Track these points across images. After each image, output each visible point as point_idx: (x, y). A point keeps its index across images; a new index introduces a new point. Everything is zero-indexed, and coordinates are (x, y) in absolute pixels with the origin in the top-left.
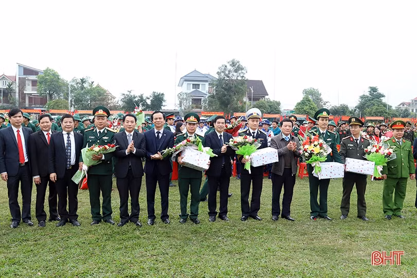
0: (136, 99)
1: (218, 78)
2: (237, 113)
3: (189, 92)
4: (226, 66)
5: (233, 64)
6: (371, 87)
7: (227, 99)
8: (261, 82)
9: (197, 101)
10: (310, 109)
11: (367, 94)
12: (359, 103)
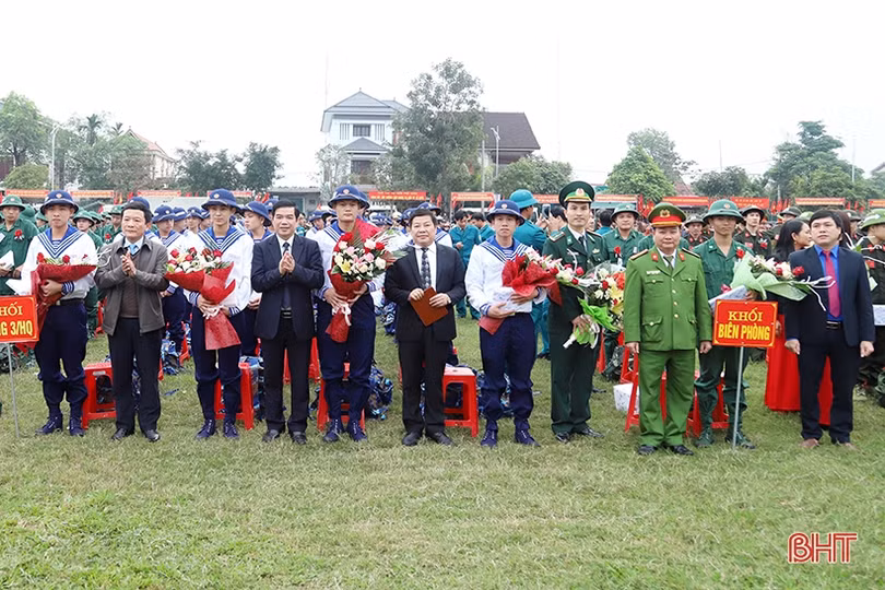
0: (211, 163)
1: (410, 107)
2: (460, 194)
3: (344, 143)
4: (429, 78)
5: (448, 72)
6: (804, 124)
7: (434, 159)
8: (522, 117)
9: (362, 166)
10: (648, 181)
11: (796, 140)
12: (774, 163)
